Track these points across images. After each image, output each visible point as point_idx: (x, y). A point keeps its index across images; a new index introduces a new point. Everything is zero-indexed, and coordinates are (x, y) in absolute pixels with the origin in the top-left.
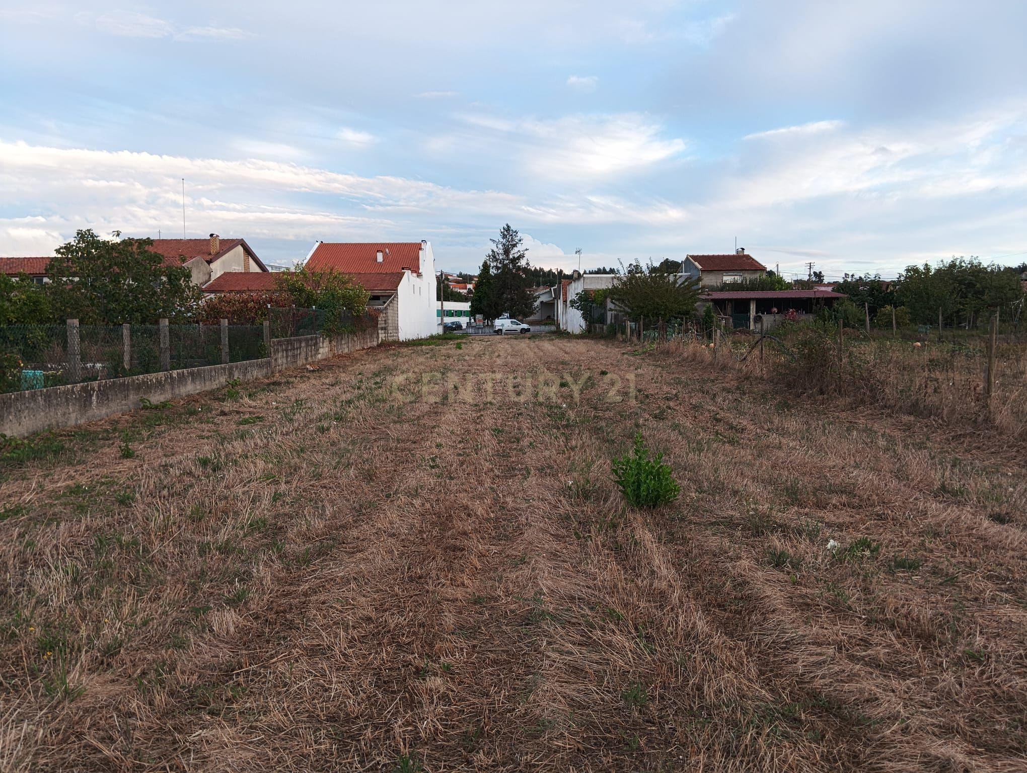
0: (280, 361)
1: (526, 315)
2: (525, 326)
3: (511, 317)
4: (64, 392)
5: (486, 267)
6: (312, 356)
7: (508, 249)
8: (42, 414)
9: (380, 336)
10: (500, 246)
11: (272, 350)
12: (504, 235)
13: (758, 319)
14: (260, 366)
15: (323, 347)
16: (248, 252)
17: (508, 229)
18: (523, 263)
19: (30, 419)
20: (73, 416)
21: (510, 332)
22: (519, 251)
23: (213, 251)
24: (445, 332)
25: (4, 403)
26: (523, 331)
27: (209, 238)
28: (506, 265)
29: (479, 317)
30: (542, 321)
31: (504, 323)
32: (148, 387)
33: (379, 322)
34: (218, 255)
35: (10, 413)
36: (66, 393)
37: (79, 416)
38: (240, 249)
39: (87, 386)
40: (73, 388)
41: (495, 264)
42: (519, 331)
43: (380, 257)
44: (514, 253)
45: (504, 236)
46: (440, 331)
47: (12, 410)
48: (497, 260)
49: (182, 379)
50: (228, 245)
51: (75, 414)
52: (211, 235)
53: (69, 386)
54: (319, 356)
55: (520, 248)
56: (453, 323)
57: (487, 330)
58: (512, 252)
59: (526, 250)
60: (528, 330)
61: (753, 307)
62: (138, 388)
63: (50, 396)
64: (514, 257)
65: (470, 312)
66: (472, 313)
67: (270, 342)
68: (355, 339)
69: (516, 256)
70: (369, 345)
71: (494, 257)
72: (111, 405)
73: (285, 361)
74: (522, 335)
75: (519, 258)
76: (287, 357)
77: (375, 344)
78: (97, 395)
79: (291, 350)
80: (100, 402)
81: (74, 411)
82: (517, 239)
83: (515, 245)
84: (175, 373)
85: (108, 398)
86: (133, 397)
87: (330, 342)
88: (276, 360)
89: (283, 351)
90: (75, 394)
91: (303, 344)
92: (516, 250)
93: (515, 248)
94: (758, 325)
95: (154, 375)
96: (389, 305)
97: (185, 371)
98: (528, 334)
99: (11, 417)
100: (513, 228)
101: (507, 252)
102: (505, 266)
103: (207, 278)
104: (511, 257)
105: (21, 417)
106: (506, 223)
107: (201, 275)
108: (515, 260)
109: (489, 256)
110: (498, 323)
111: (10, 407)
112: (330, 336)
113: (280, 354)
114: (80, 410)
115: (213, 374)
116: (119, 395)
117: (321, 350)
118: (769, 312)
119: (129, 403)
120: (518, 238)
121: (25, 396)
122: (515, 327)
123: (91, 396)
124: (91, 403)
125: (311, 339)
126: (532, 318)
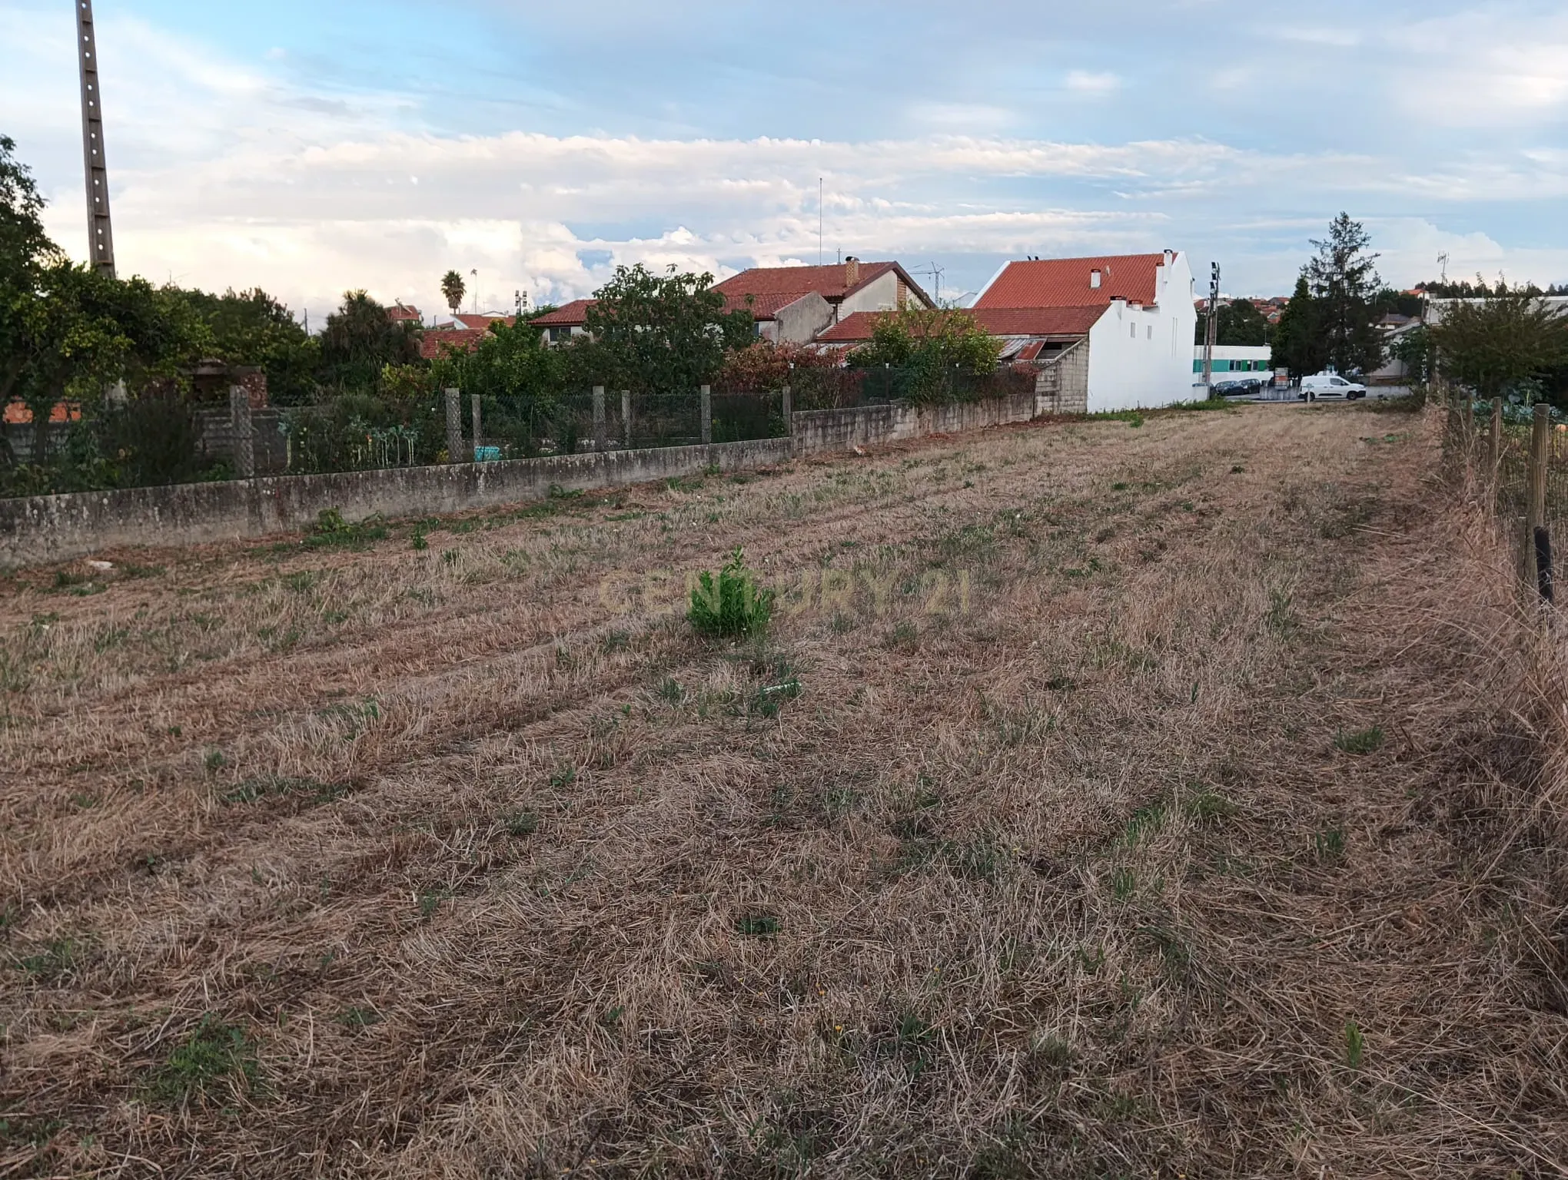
0: (809, 442)
2: (1356, 387)
4: (435, 473)
5: (1302, 285)
6: (877, 435)
7: (1343, 255)
8: (403, 496)
9: (1040, 405)
10: (1328, 251)
11: (794, 426)
12: (1337, 231)
14: (771, 449)
15: (903, 423)
16: (904, 280)
17: (1344, 221)
18: (1368, 277)
19: (385, 502)
20: (449, 501)
21: (1327, 398)
22: (1362, 259)
23: (850, 282)
24: (1211, 397)
25: (349, 483)
26: (1352, 395)
27: (845, 262)
28: (1337, 283)
29: (1281, 371)
30: (1401, 378)
31: (1321, 382)
32: (568, 472)
33: (1038, 384)
34: (857, 287)
35: (357, 494)
36: (438, 476)
37: (457, 502)
38: (892, 276)
39: (471, 467)
40: (448, 470)
41: (1316, 282)
42: (1345, 395)
43: (1096, 280)
44: (1353, 261)
45: (1337, 234)
46: (1202, 395)
47: (360, 490)
48: (1320, 275)
49: (624, 463)
50: (874, 271)
51: (451, 499)
52: (849, 259)
53: (443, 466)
54: (895, 436)
55: (1363, 252)
56: (1245, 382)
57: (1289, 393)
58: (1350, 260)
59: (1376, 255)
60: (1362, 394)
62: (552, 471)
63: (414, 477)
64: (1352, 269)
65: (1270, 362)
66: (1275, 365)
67: (791, 416)
68: (979, 410)
69: (1356, 267)
70: (1011, 418)
71: (1316, 270)
72: (506, 490)
73: (819, 441)
74: (1348, 403)
75: (1361, 270)
76: (824, 436)
77: (1027, 417)
78: (486, 477)
79: (832, 427)
80: (490, 488)
81: (450, 496)
82: (1359, 238)
83: (1354, 249)
84: (613, 455)
85: (502, 482)
86: (542, 483)
87: (920, 414)
88: (801, 440)
89: (816, 428)
90: (451, 475)
91: (859, 419)
92: (1354, 257)
93: (1355, 253)
95: (576, 456)
96: (1064, 357)
97: (631, 452)
98: (1354, 402)
99: (357, 499)
100: (1354, 219)
101: (1340, 260)
102: (1335, 285)
103: (826, 322)
104: (1347, 268)
105: (371, 500)
106: (1342, 210)
107: (816, 318)
108: (1353, 275)
109: (1306, 269)
110: (1309, 382)
111: (358, 487)
112: (918, 406)
113: (809, 433)
114: (459, 495)
115: (681, 456)
116: (520, 480)
117: (898, 427)
119: (537, 489)
120: (1363, 235)
121: (377, 476)
122: (1337, 389)
123: (476, 479)
124: (476, 487)
125: (878, 411)
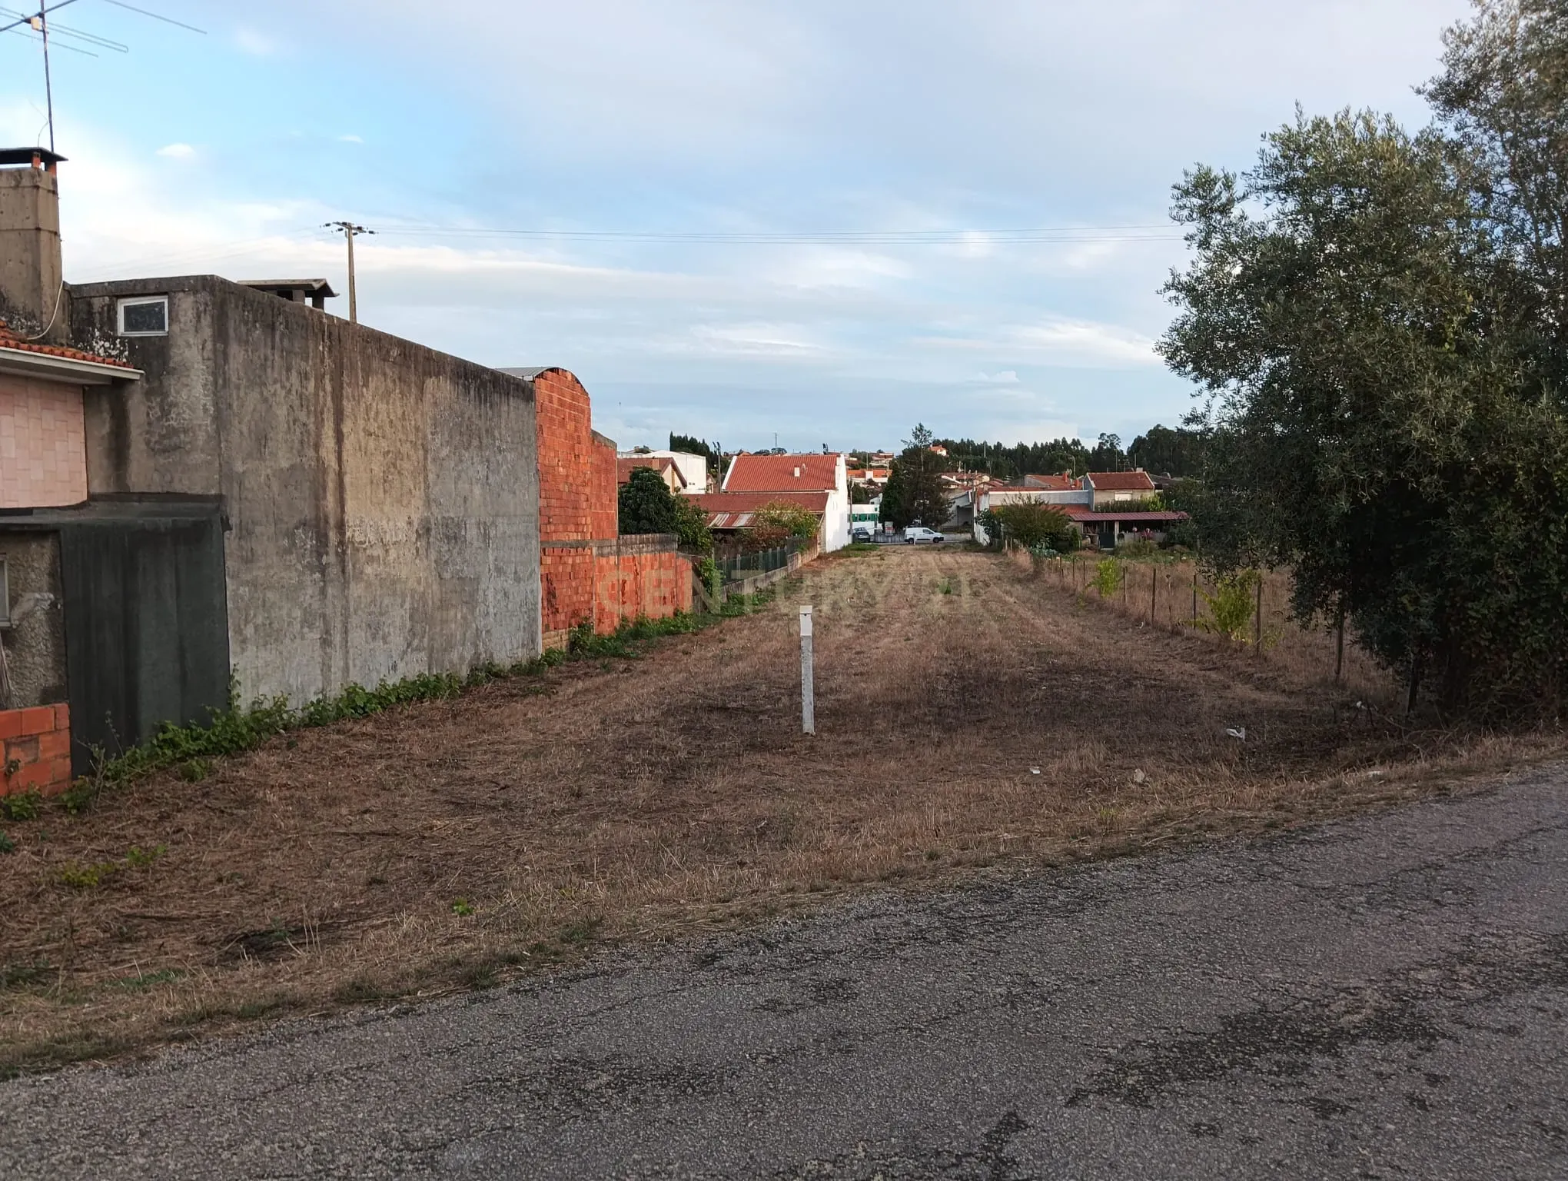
1: (939, 522)
2: (939, 535)
3: (923, 525)
12: (915, 432)
13: (1121, 536)
17: (921, 429)
21: (922, 541)
24: (853, 541)
26: (936, 540)
29: (889, 524)
30: (957, 529)
31: (914, 532)
42: (931, 540)
45: (916, 437)
46: (850, 540)
56: (861, 530)
57: (897, 538)
60: (941, 540)
61: (1117, 526)
65: (879, 516)
66: (883, 517)
74: (935, 545)
94: (1121, 542)
98: (940, 545)
100: (926, 427)
106: (919, 424)
110: (911, 532)
118: (1131, 531)
122: (927, 536)
126: (946, 525)
